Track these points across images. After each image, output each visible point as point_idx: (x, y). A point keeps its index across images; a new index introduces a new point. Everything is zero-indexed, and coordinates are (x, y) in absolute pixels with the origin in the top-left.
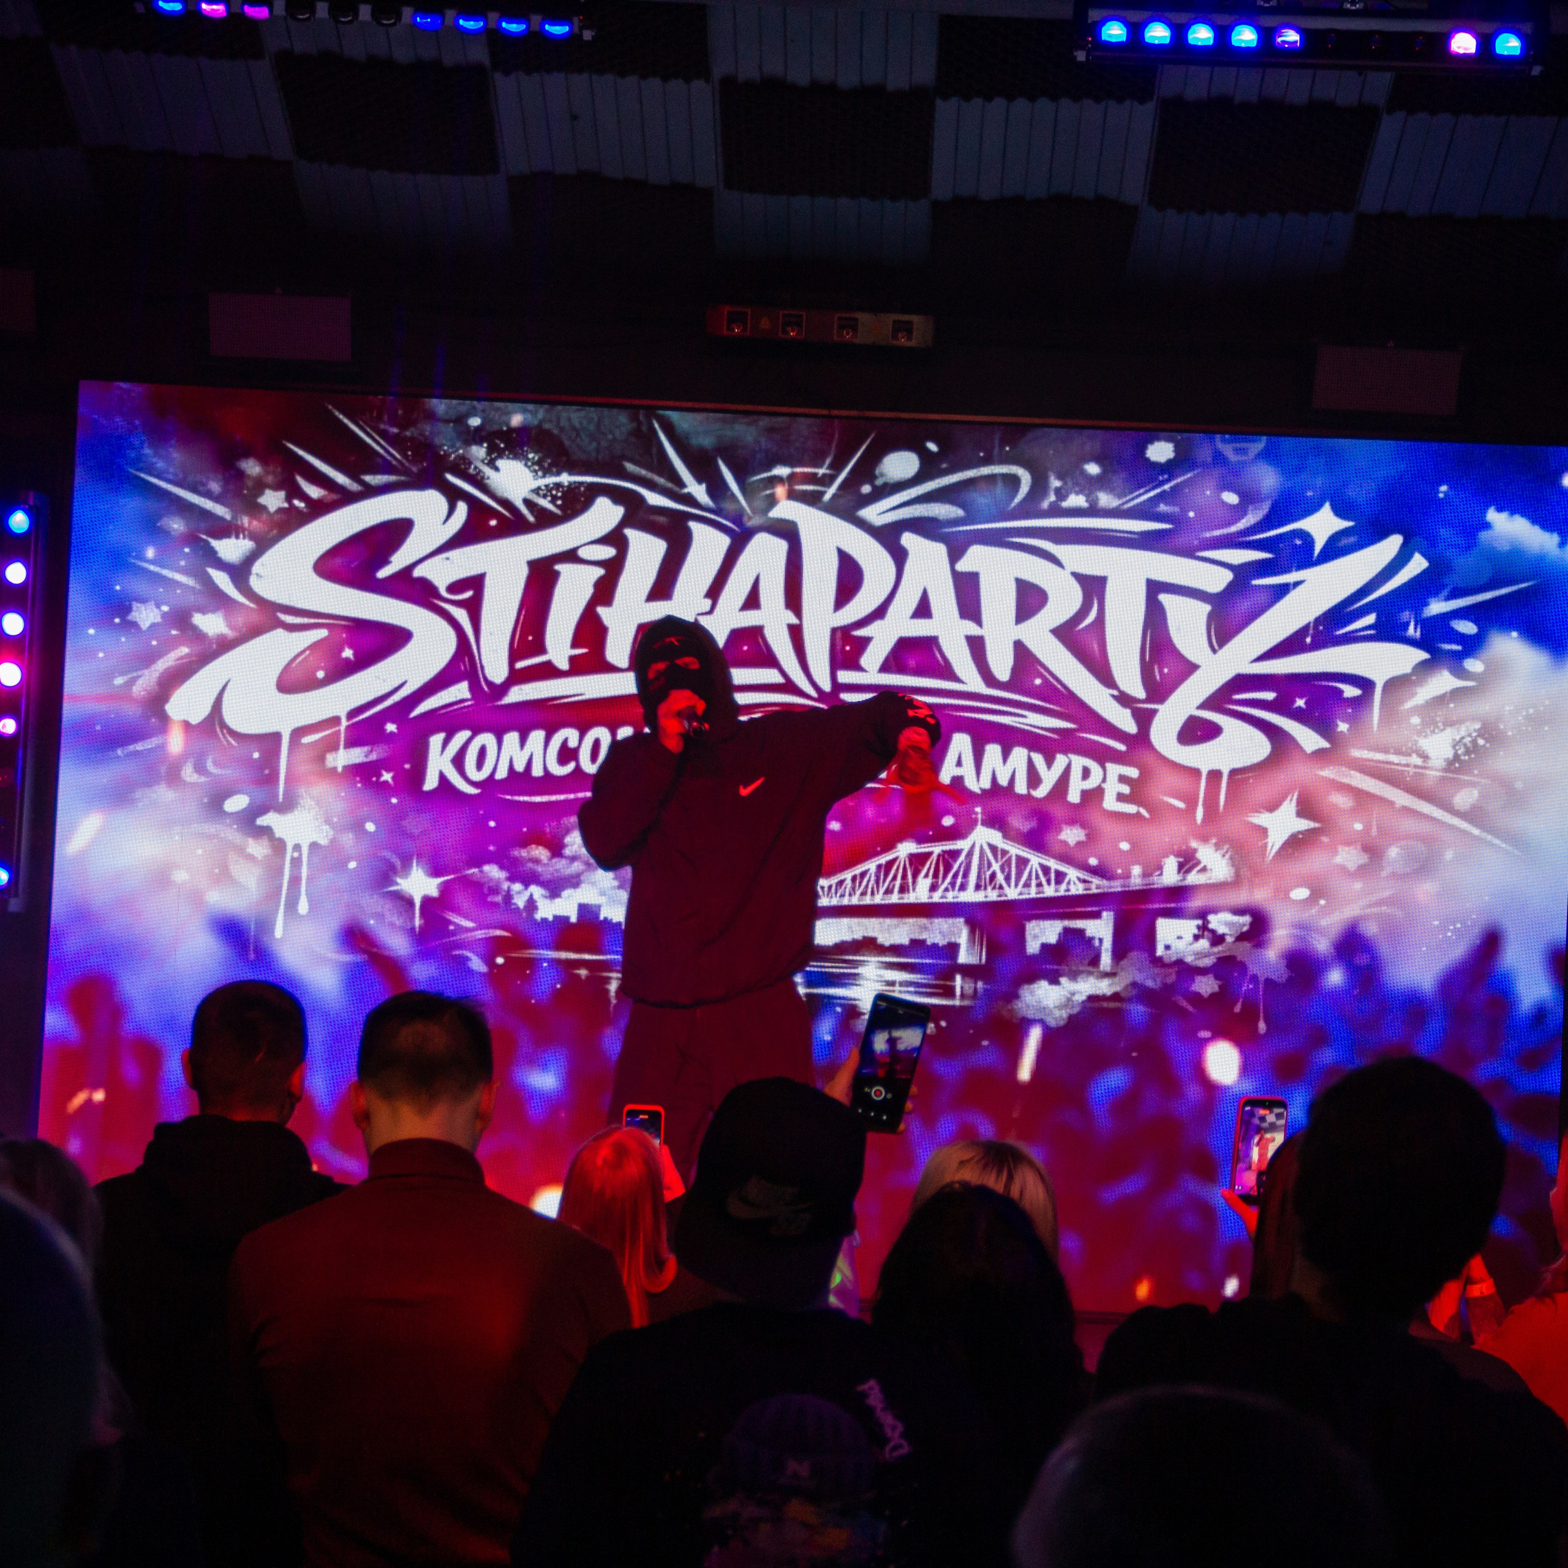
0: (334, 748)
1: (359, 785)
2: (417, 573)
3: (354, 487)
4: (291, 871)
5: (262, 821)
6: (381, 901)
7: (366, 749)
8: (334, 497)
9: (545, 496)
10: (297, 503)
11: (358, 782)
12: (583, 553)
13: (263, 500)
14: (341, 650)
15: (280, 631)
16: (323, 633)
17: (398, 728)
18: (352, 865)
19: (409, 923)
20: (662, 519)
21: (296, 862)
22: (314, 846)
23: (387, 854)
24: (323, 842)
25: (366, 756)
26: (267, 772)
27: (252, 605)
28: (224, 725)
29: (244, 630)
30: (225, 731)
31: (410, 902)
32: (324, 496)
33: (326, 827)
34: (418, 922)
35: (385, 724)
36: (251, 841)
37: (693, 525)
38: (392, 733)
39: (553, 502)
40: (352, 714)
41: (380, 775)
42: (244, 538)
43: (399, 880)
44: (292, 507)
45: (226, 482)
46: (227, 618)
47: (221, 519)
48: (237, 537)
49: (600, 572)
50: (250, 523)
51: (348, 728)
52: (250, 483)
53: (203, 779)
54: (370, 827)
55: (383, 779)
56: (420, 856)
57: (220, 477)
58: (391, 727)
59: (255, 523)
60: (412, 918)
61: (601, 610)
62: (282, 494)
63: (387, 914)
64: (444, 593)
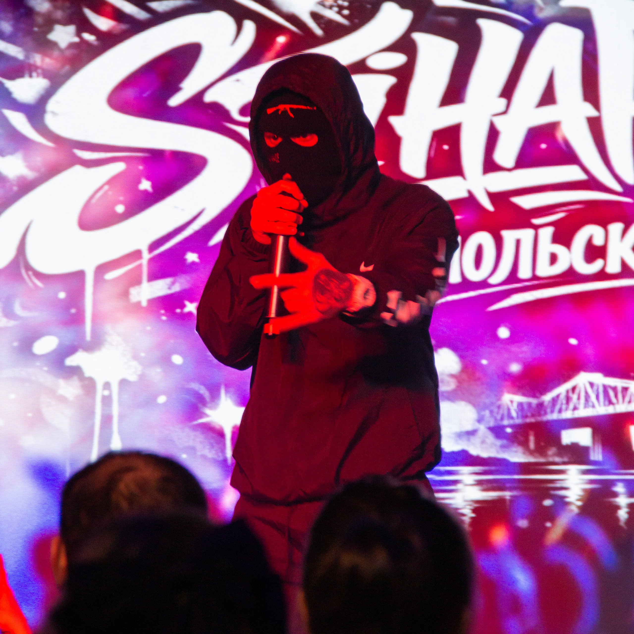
0: (138, 282)
1: (164, 318)
2: (208, 98)
3: (140, 14)
4: (103, 410)
5: (70, 361)
6: (192, 434)
7: (168, 280)
8: (123, 27)
9: (331, 7)
10: (89, 37)
11: (163, 315)
12: (372, 63)
13: (52, 36)
14: (139, 182)
15: (78, 169)
16: (120, 167)
17: (200, 257)
18: (162, 399)
19: (220, 454)
20: (451, 20)
21: (107, 400)
22: (123, 383)
23: (196, 386)
24: (132, 378)
25: (169, 288)
26: (73, 311)
27: (50, 144)
28: (28, 268)
29: (43, 170)
30: (30, 273)
31: (221, 434)
32: (114, 27)
33: (134, 363)
34: (229, 453)
35: (184, 254)
36: (62, 382)
37: (482, 23)
38: (193, 263)
39: (339, 13)
40: (153, 246)
41: (184, 306)
42: (38, 76)
43: (207, 411)
44: (83, 42)
45: (17, 21)
46: (26, 159)
47: (14, 59)
48: (31, 76)
49: (391, 80)
50: (42, 61)
51: (151, 261)
52: (39, 20)
53: (12, 323)
54: (177, 359)
55: (186, 310)
56: (227, 386)
57: (10, 15)
58: (192, 257)
59: (48, 60)
60: (223, 449)
61: (394, 120)
62: (71, 29)
63: (199, 447)
64: (236, 116)
